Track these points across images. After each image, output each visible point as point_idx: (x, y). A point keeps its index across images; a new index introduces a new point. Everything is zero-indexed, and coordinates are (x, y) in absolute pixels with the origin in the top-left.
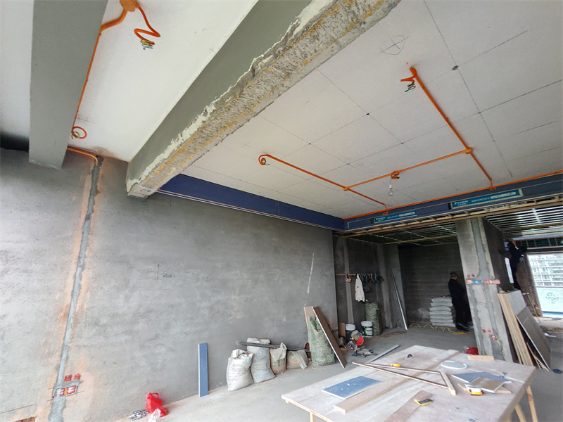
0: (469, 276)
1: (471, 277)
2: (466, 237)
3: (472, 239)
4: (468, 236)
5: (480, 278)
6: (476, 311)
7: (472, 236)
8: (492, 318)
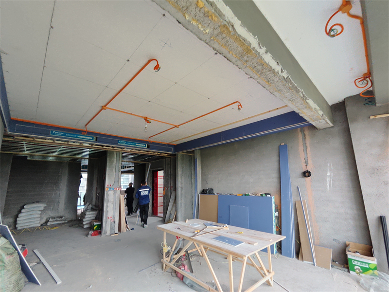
0: (108, 186)
1: (109, 186)
2: (112, 162)
3: (114, 164)
4: (113, 162)
5: (113, 187)
6: (107, 207)
7: (115, 162)
8: (114, 209)
